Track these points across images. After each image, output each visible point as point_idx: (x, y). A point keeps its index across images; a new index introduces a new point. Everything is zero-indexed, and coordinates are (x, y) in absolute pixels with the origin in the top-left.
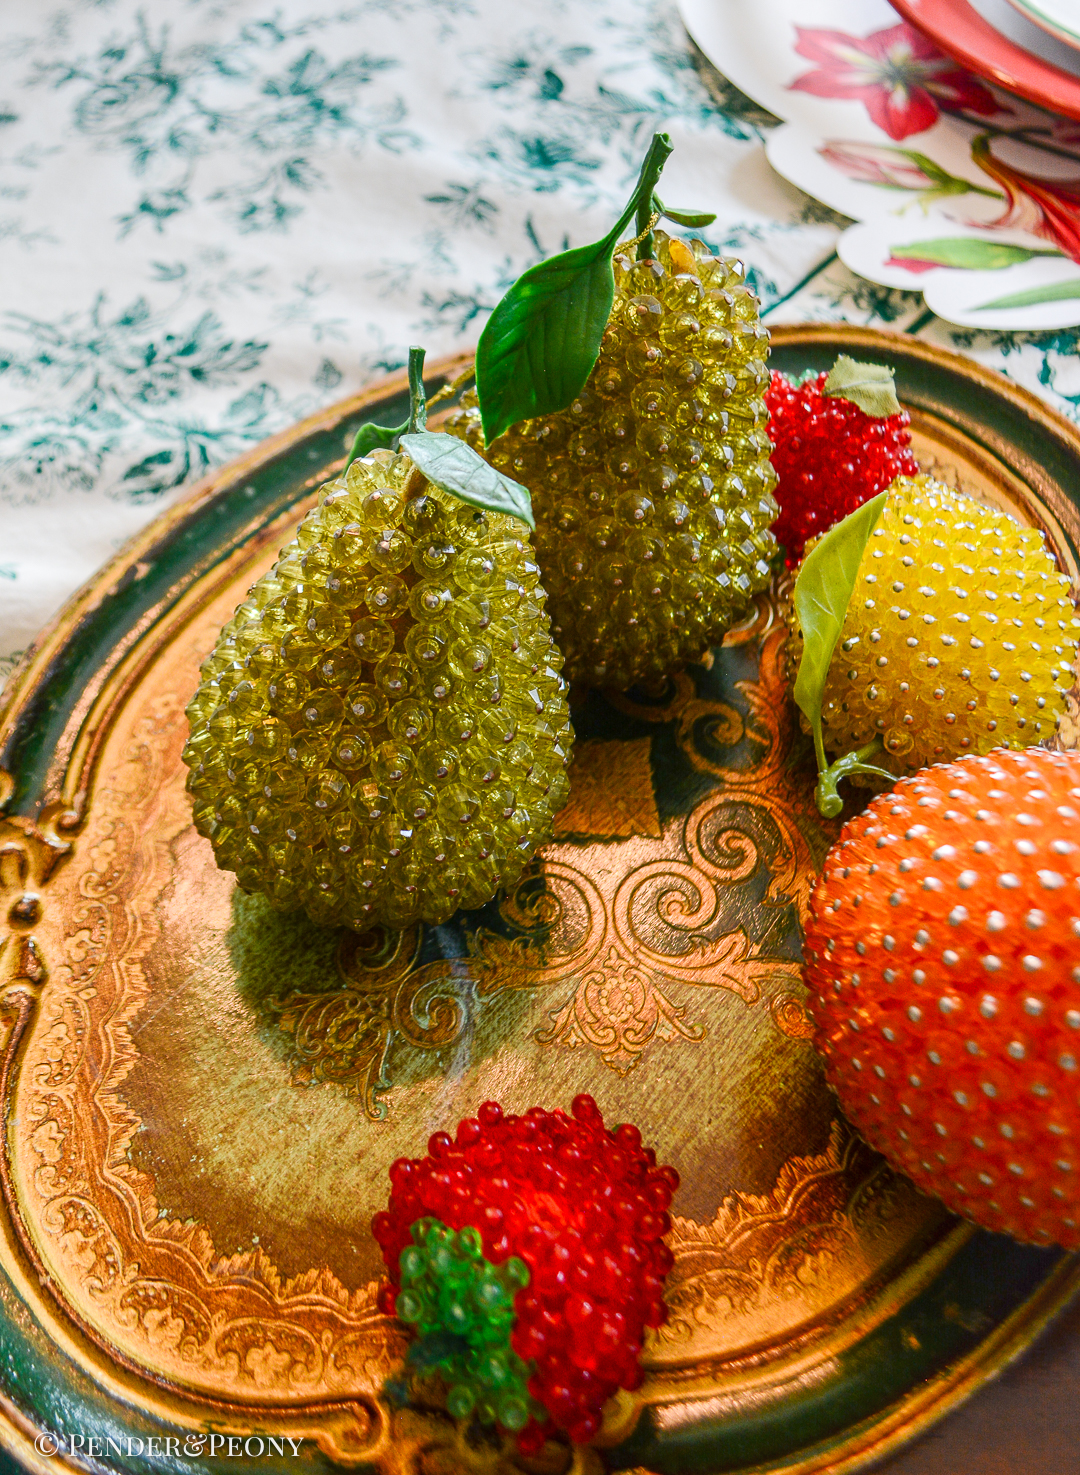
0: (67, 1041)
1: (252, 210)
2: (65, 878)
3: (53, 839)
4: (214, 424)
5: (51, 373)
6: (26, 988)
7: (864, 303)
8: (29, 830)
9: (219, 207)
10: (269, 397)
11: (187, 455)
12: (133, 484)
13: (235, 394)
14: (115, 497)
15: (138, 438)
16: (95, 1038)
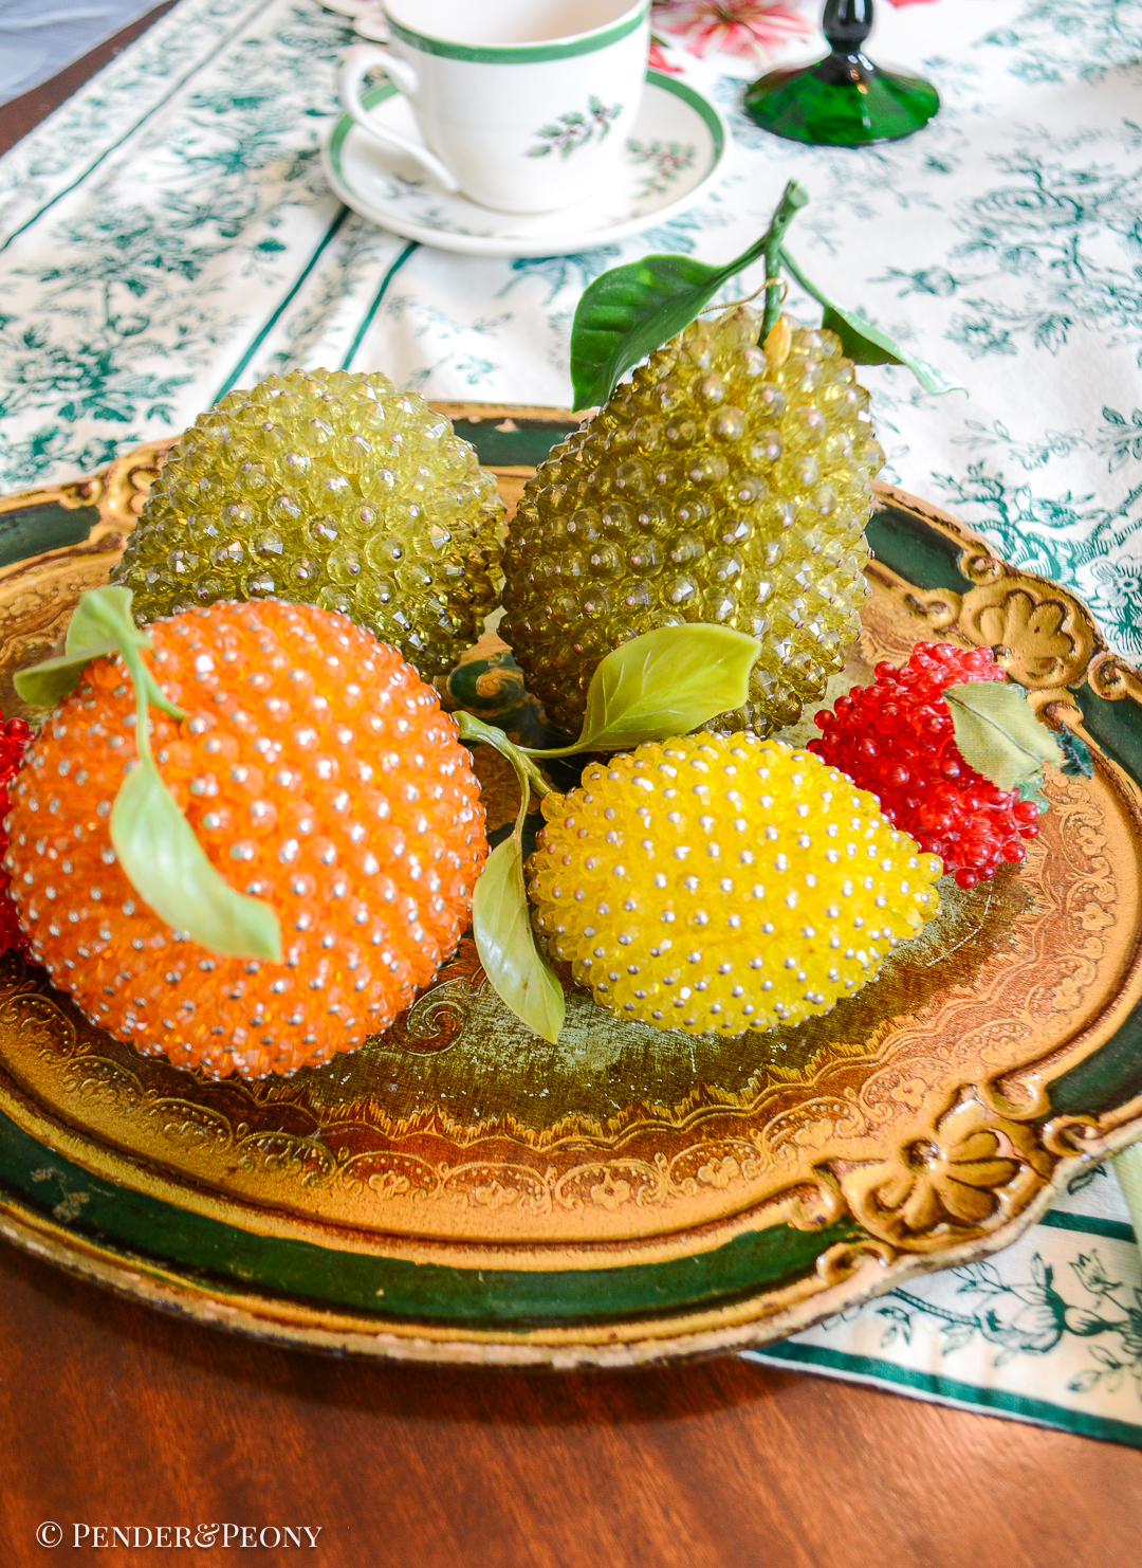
1: (982, 328)
9: (965, 310)
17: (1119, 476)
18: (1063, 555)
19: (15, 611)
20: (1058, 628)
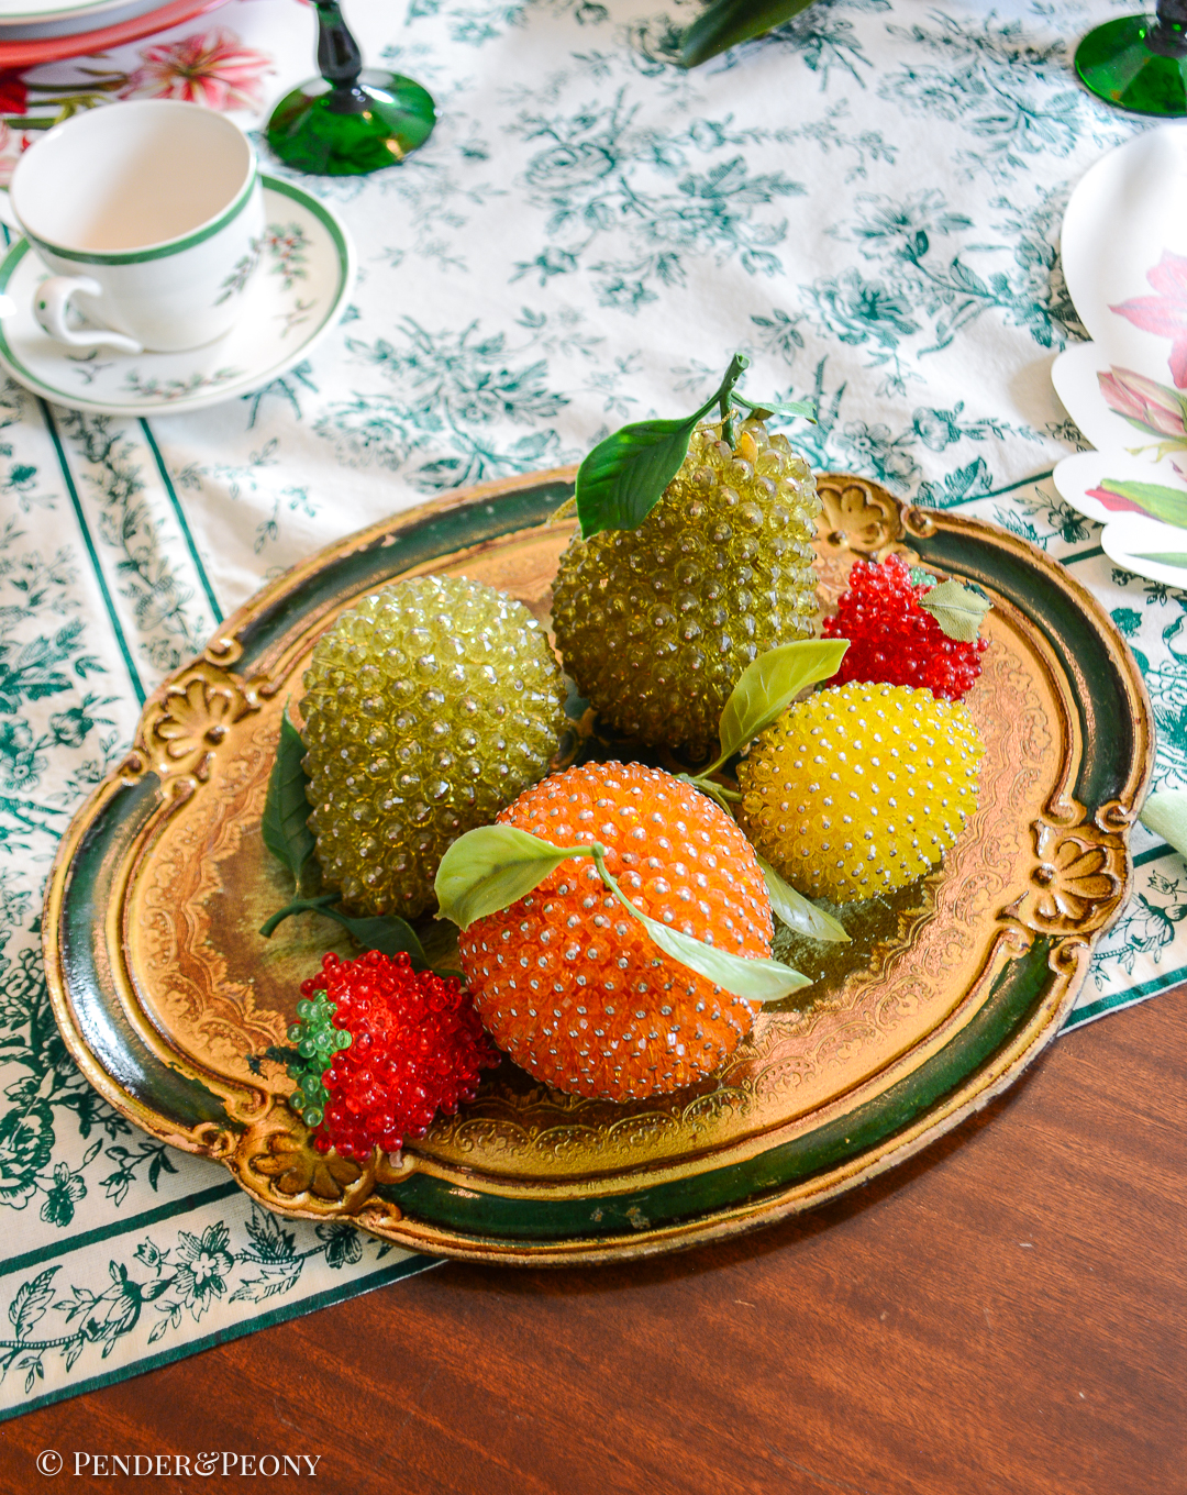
0: (202, 822)
1: (619, 287)
2: (249, 724)
3: (252, 697)
4: (500, 450)
5: (412, 373)
6: (193, 783)
7: (1057, 519)
8: (240, 687)
9: (596, 276)
10: (553, 442)
11: (469, 467)
12: (424, 476)
13: (529, 432)
14: (409, 481)
15: (443, 444)
16: (219, 828)
17: (798, 365)
18: (809, 441)
19: (165, 883)
20: (865, 503)
